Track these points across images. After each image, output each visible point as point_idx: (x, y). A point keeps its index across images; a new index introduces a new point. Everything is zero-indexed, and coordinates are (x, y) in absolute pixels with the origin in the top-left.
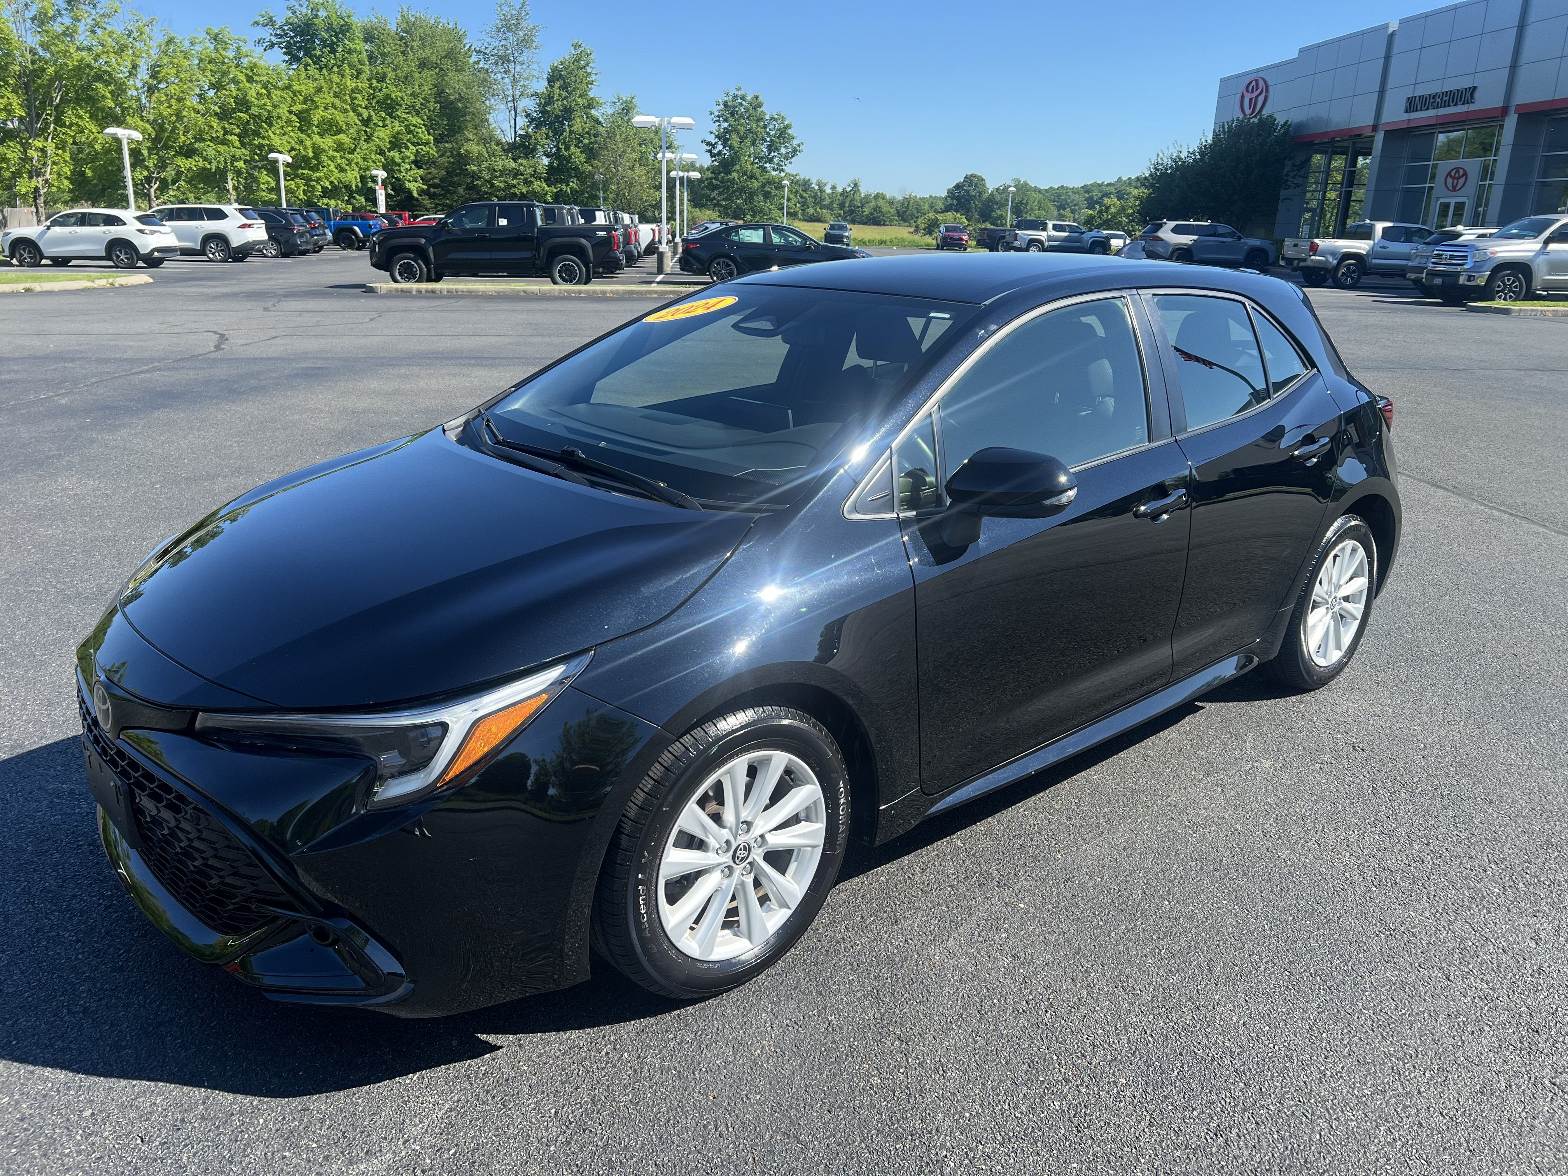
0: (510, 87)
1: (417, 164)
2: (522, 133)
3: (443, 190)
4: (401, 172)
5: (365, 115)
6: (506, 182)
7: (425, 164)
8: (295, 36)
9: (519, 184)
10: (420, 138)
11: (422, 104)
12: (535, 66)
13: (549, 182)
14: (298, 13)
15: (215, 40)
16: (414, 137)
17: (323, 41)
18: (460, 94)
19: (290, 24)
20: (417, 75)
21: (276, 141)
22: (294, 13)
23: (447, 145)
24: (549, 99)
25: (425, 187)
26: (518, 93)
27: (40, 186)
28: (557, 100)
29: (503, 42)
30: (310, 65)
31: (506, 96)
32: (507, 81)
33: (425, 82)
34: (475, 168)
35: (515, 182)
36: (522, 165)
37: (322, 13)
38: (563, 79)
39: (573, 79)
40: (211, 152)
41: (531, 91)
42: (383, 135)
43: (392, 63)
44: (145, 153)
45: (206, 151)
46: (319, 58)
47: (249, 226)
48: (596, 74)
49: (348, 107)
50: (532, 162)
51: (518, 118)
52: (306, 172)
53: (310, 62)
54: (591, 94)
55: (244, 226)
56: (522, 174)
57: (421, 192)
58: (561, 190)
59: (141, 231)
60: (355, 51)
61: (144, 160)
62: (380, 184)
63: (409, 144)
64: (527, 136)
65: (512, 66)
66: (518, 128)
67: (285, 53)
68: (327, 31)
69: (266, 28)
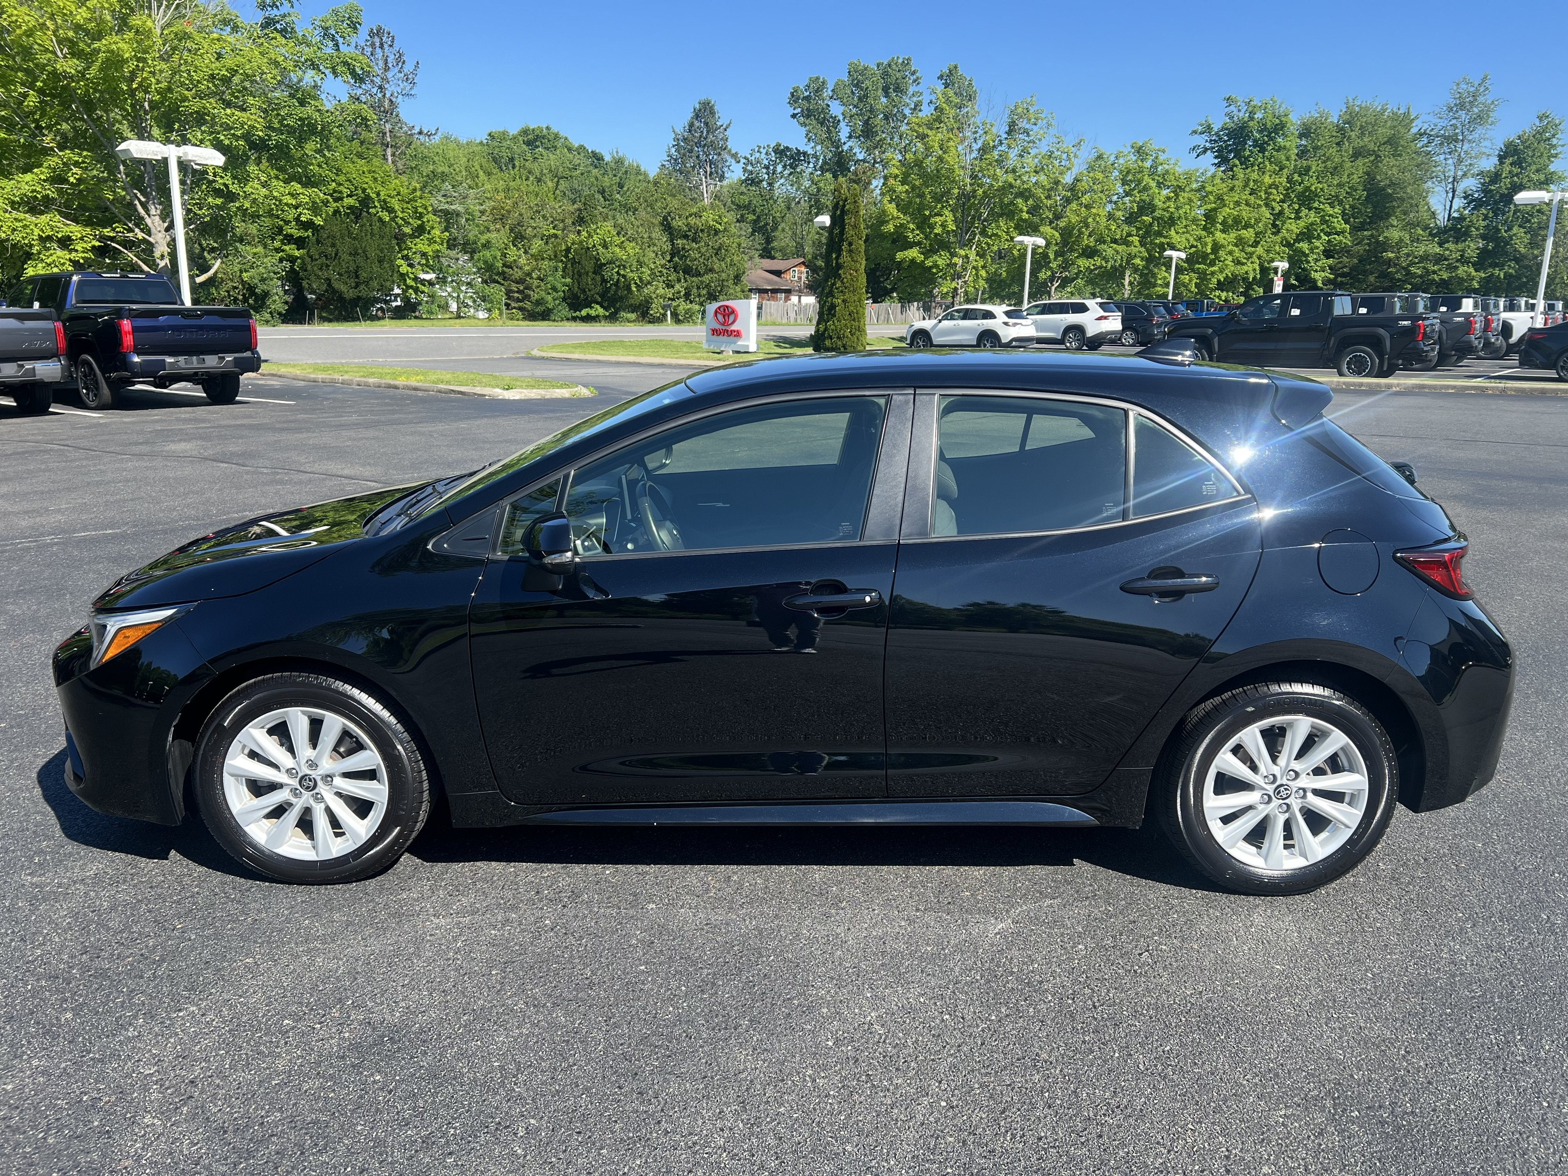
0: (1452, 168)
1: (1328, 254)
2: (1456, 215)
3: (1351, 278)
4: (1309, 262)
5: (1278, 209)
6: (1424, 268)
7: (1337, 253)
8: (1229, 140)
9: (1440, 270)
10: (1334, 228)
11: (1347, 193)
12: (1487, 143)
13: (1478, 267)
14: (1235, 119)
15: (1138, 152)
16: (1328, 227)
17: (1255, 141)
18: (1391, 180)
19: (1226, 129)
20: (1348, 165)
21: (1175, 238)
22: (1232, 118)
23: (1365, 233)
24: (1495, 177)
25: (1332, 276)
26: (1460, 173)
27: (959, 287)
28: (1505, 178)
29: (1454, 121)
30: (1236, 166)
31: (1446, 178)
32: (1450, 161)
33: (1356, 171)
34: (1391, 255)
35: (1436, 268)
36: (1448, 249)
37: (1258, 115)
38: (1518, 154)
39: (1530, 154)
40: (1110, 252)
41: (1475, 171)
42: (1293, 228)
43: (1324, 155)
44: (1052, 256)
45: (1105, 251)
46: (1247, 159)
47: (1105, 318)
48: (1563, 146)
49: (1262, 203)
50: (1460, 246)
51: (1456, 200)
52: (1202, 266)
53: (1237, 162)
54: (1552, 168)
55: (1100, 319)
56: (1446, 259)
57: (1327, 282)
58: (1492, 275)
59: (1006, 324)
60: (1285, 148)
61: (1050, 262)
62: (1279, 275)
63: (1322, 234)
64: (1462, 218)
65: (1459, 145)
66: (1453, 210)
67: (1216, 157)
68: (1260, 132)
69: (1203, 136)
